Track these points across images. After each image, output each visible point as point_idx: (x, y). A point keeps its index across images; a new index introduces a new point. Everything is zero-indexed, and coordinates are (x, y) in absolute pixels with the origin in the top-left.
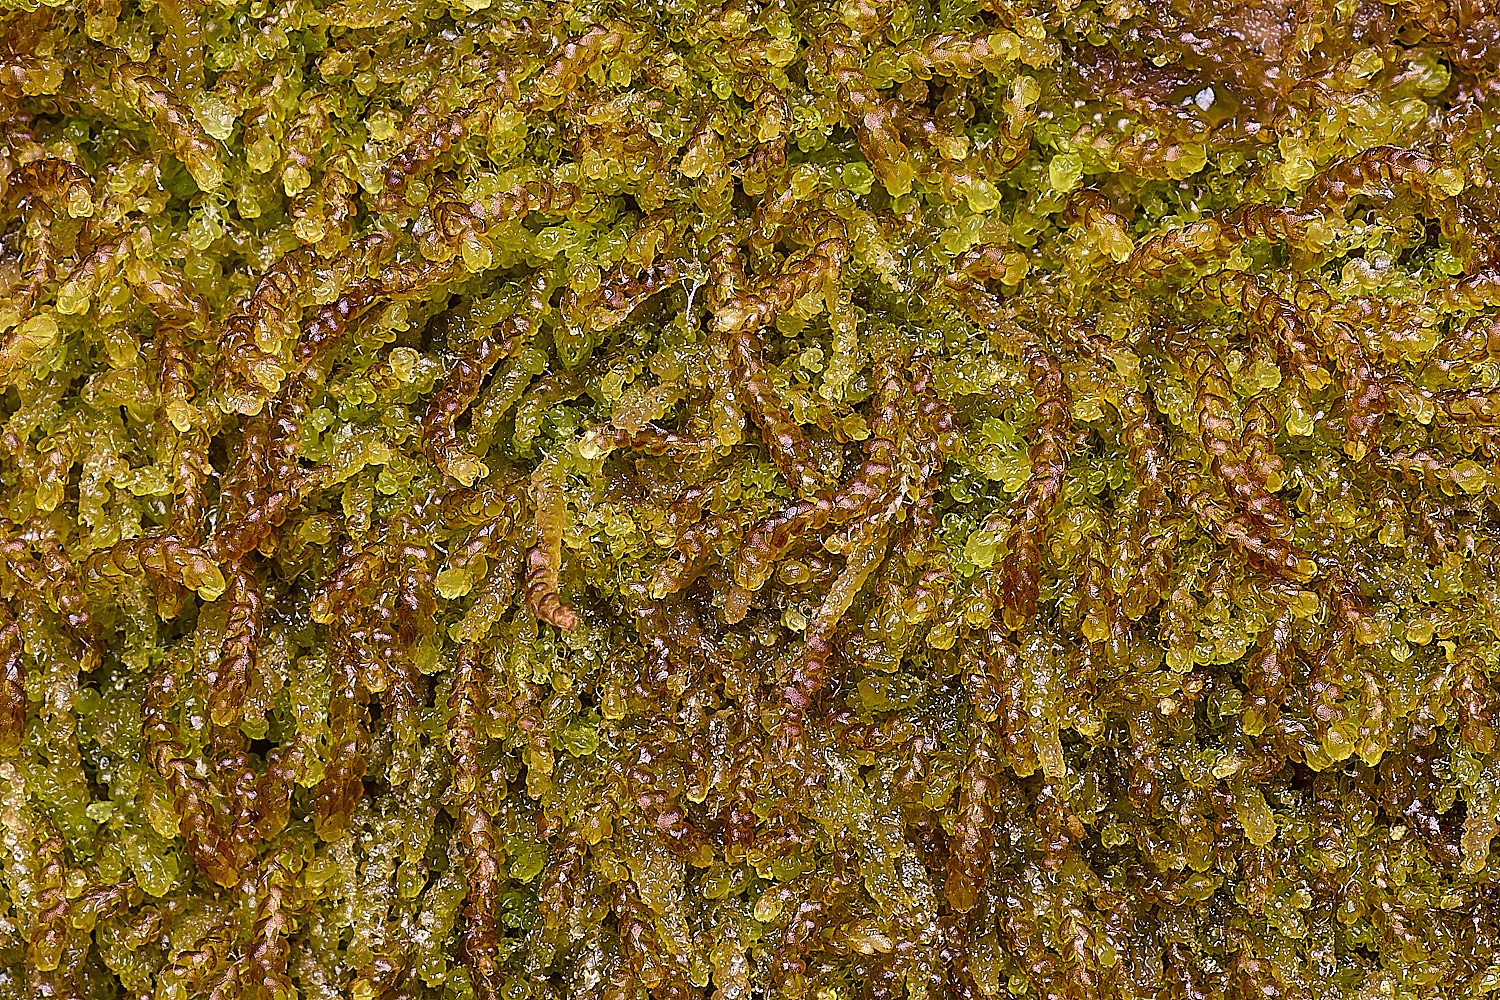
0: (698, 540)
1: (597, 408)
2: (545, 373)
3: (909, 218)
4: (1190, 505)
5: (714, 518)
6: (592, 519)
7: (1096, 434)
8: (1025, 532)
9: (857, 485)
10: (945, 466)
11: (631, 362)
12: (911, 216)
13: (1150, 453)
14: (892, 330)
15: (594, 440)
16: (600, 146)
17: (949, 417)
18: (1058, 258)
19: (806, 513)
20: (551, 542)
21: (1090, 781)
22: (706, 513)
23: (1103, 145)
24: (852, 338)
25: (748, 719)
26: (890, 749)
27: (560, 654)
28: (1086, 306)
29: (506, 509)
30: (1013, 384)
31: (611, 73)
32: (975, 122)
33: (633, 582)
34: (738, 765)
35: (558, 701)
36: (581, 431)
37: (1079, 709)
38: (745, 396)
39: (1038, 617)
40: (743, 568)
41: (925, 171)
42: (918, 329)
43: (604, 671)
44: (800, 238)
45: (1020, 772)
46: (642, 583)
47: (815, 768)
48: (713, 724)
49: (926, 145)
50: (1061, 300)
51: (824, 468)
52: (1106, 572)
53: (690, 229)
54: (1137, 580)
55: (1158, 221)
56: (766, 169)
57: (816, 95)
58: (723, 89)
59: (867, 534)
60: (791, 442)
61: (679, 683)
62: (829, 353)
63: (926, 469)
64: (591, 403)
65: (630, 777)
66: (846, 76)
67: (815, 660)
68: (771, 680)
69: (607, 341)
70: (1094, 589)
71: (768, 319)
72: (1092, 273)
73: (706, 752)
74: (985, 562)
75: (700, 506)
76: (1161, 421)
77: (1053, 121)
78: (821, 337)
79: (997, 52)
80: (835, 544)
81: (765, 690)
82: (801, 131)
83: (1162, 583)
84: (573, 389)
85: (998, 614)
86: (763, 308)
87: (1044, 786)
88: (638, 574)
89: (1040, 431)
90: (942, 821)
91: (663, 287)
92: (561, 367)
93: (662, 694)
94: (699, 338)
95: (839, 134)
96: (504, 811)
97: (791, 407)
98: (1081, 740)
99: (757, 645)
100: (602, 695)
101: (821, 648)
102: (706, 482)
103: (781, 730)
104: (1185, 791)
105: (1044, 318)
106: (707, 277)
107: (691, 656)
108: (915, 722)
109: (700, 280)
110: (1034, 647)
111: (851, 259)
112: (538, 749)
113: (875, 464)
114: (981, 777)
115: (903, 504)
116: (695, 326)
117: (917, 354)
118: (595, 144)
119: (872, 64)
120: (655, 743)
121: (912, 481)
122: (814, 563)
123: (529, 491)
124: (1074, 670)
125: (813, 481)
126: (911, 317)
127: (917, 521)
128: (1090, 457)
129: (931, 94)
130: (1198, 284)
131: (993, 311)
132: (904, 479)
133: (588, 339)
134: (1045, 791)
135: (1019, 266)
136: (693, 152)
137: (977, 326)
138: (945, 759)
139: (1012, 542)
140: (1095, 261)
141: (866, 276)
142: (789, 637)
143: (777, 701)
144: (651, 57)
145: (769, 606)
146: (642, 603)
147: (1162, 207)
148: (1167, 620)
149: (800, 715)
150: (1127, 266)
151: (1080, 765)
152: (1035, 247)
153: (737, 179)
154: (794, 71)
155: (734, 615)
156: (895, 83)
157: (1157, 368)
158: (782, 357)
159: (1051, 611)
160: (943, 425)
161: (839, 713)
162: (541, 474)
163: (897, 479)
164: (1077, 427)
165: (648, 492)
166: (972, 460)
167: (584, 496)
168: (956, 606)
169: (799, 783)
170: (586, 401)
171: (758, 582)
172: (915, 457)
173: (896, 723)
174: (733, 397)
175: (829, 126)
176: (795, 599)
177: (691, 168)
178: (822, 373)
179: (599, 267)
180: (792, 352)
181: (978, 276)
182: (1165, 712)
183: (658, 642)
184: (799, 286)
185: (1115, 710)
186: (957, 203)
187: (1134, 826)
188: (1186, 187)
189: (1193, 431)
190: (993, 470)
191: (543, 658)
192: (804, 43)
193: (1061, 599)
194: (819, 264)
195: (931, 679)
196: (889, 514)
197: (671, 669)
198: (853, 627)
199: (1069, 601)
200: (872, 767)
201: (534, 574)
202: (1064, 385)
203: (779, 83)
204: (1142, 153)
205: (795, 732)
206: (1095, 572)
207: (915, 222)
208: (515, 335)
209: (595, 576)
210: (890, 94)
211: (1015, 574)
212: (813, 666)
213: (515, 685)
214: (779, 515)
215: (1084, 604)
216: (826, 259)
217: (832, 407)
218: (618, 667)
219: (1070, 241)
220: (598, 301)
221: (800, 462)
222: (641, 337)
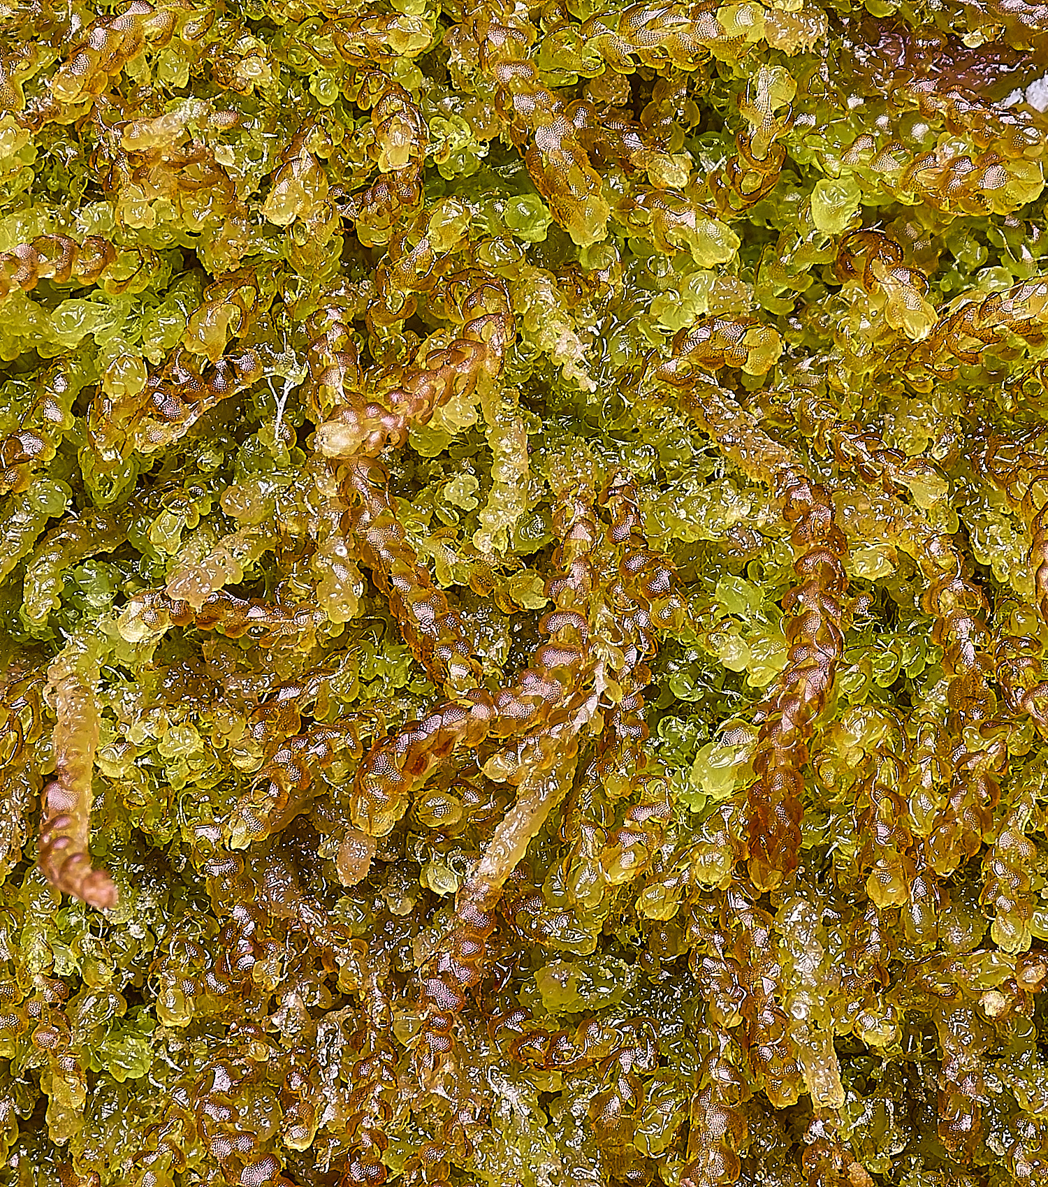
0: (296, 762)
1: (145, 564)
2: (67, 514)
3: (605, 277)
4: (1024, 706)
5: (318, 729)
6: (139, 732)
7: (885, 594)
8: (780, 749)
9: (530, 680)
10: (660, 648)
11: (194, 495)
12: (607, 274)
13: (965, 625)
14: (581, 448)
15: (141, 615)
16: (143, 180)
17: (665, 577)
18: (825, 331)
19: (454, 722)
20: (78, 773)
21: (881, 1111)
22: (307, 721)
23: (891, 168)
24: (521, 461)
25: (374, 1028)
26: (583, 1068)
27: (94, 931)
28: (868, 405)
29: (11, 720)
30: (760, 524)
31: (160, 68)
32: (701, 130)
33: (202, 825)
34: (360, 1094)
35: (93, 1000)
36: (120, 600)
37: (863, 1006)
38: (362, 548)
39: (802, 870)
40: (362, 803)
41: (626, 206)
42: (620, 443)
43: (160, 954)
44: (442, 313)
45: (777, 1100)
46: (213, 825)
47: (473, 1097)
48: (321, 1032)
49: (628, 167)
50: (830, 396)
51: (481, 653)
52: (900, 804)
53: (279, 299)
54: (945, 817)
55: (974, 273)
56: (390, 210)
57: (463, 96)
58: (326, 91)
59: (546, 754)
60: (432, 616)
61: (268, 973)
62: (487, 483)
63: (632, 655)
64: (136, 555)
65: (200, 1114)
66: (507, 73)
67: (471, 940)
68: (406, 967)
69: (158, 466)
70: (883, 831)
71: (396, 438)
72: (876, 355)
73: (312, 1074)
74: (721, 790)
75: (298, 711)
76: (980, 577)
77: (814, 131)
78: (476, 456)
79: (731, 33)
80: (498, 767)
81: (399, 980)
82: (441, 155)
83: (984, 821)
84: (107, 536)
85: (741, 867)
86: (388, 421)
87: (812, 1120)
88: (208, 810)
89: (800, 598)
90: (663, 1172)
91: (241, 388)
92: (90, 503)
93: (246, 990)
94: (295, 459)
95: (498, 152)
96: (14, 1163)
97: (432, 562)
98: (867, 1051)
99: (385, 915)
100: (158, 991)
101: (480, 921)
102: (307, 675)
103: (423, 1043)
104: (1021, 1125)
105: (806, 424)
106: (304, 374)
107: (286, 930)
108: (620, 1026)
109: (294, 377)
110: (795, 917)
111: (519, 339)
112: (62, 1073)
113: (556, 649)
114: (720, 1109)
115: (599, 709)
116: (288, 443)
117: (616, 484)
118: (136, 177)
119: (546, 50)
120: (237, 1062)
121: (612, 673)
122: (469, 795)
123: (45, 693)
124: (856, 948)
125: (465, 673)
126: (608, 425)
127: (621, 731)
128: (877, 629)
129: (635, 94)
130: (1033, 371)
131: (729, 415)
132: (600, 672)
133: (130, 464)
134: (814, 1128)
135: (768, 346)
136: (282, 187)
137: (706, 436)
138: (666, 1080)
139: (760, 763)
140: (881, 337)
141: (542, 364)
142: (431, 903)
143: (415, 997)
144: (218, 43)
145: (402, 856)
146: (214, 855)
147: (979, 254)
148: (991, 875)
149: (451, 1019)
150: (928, 347)
151: (866, 1087)
152: (793, 314)
153: (348, 223)
154: (430, 63)
155: (350, 872)
156: (580, 77)
157: (973, 496)
158: (417, 485)
159: (819, 861)
160: (657, 587)
161: (509, 1014)
162: (61, 667)
163: (589, 672)
164: (856, 587)
165: (221, 690)
166: (701, 639)
167: (126, 698)
168: (678, 856)
169: (450, 1119)
170: (129, 553)
171: (385, 823)
172: (616, 636)
173: (593, 1029)
174: (345, 552)
175: (483, 144)
176: (441, 847)
177: (278, 211)
178: (476, 511)
179: (145, 359)
180: (433, 478)
181: (707, 364)
182: (990, 1011)
183: (239, 912)
184: (441, 386)
185: (917, 1008)
186: (674, 253)
187: (947, 1176)
188: (1014, 223)
189: (1027, 592)
190: (733, 655)
191: (68, 936)
192: (446, 19)
193: (836, 845)
194: (470, 353)
195: (643, 961)
196: (578, 723)
197: (259, 951)
198: (527, 888)
199: (847, 848)
200: (559, 1094)
201: (53, 822)
202: (835, 528)
203: (408, 80)
204: (947, 178)
205: (442, 1044)
206: (885, 806)
207: (613, 283)
208: (21, 461)
209: (143, 816)
210: (575, 94)
211: (767, 811)
212: (469, 948)
213: (27, 980)
214: (415, 726)
215: (867, 855)
216: (481, 345)
217: (493, 562)
218: (181, 947)
219: (842, 306)
220: (146, 409)
221: (447, 646)
222: (209, 459)
